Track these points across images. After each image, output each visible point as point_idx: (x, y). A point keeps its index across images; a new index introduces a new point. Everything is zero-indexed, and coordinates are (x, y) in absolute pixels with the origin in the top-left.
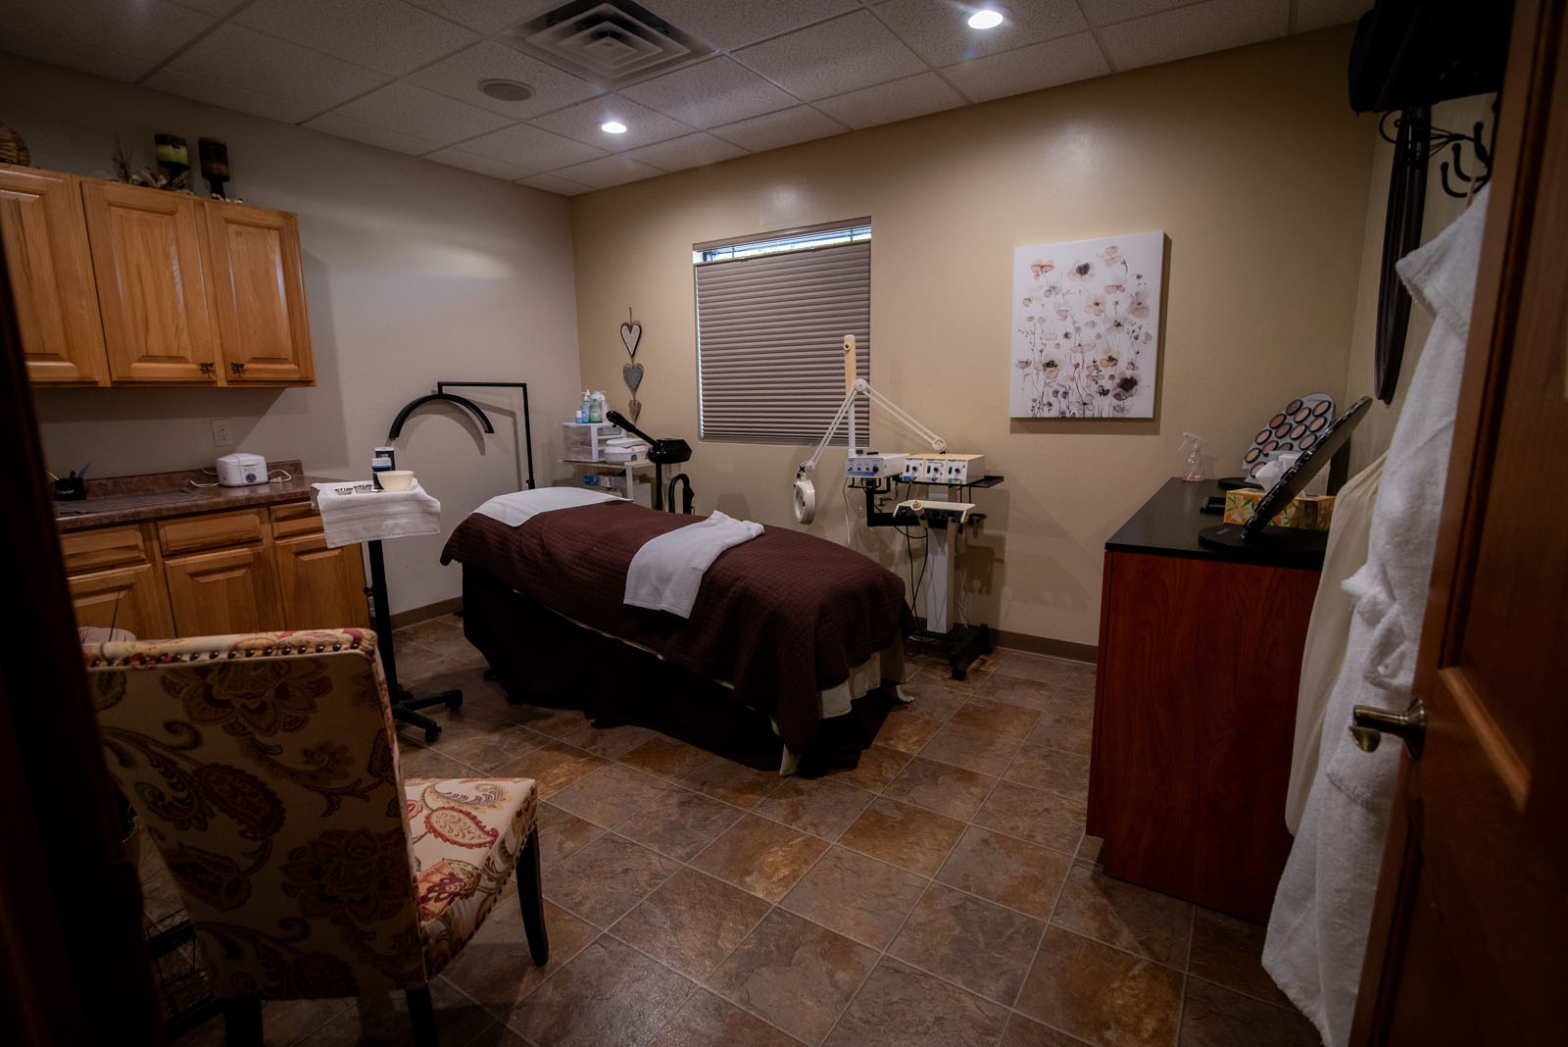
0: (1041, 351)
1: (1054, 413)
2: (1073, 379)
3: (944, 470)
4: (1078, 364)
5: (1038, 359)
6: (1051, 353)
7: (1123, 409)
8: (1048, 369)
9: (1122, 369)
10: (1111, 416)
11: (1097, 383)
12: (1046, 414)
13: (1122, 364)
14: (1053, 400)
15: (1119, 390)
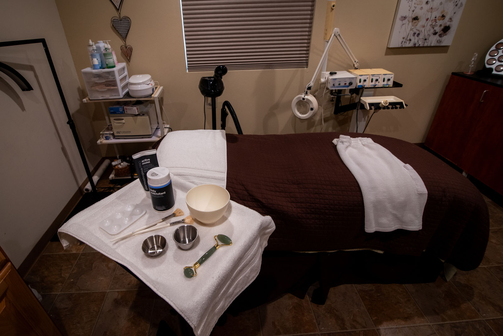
0: (413, 11)
1: (411, 45)
2: (424, 27)
3: (381, 80)
4: (428, 19)
5: (411, 15)
6: (418, 13)
7: (440, 42)
8: (414, 21)
9: (446, 22)
10: (435, 45)
11: (433, 29)
12: (408, 45)
13: (447, 18)
14: (412, 38)
15: (442, 32)
